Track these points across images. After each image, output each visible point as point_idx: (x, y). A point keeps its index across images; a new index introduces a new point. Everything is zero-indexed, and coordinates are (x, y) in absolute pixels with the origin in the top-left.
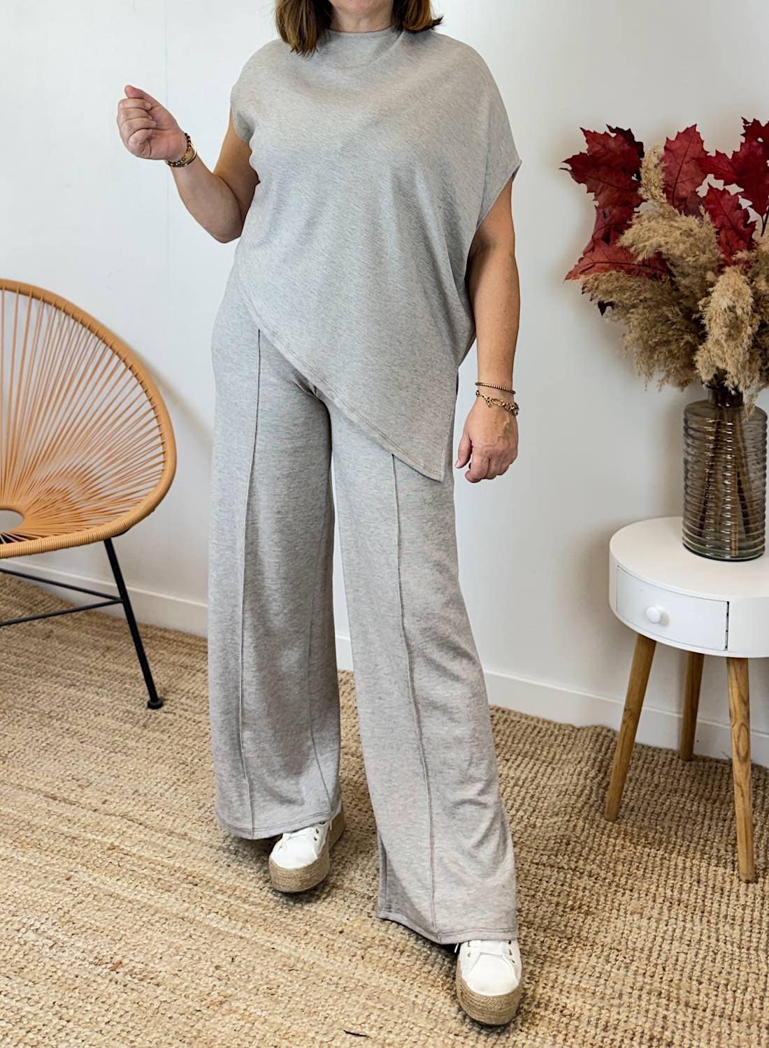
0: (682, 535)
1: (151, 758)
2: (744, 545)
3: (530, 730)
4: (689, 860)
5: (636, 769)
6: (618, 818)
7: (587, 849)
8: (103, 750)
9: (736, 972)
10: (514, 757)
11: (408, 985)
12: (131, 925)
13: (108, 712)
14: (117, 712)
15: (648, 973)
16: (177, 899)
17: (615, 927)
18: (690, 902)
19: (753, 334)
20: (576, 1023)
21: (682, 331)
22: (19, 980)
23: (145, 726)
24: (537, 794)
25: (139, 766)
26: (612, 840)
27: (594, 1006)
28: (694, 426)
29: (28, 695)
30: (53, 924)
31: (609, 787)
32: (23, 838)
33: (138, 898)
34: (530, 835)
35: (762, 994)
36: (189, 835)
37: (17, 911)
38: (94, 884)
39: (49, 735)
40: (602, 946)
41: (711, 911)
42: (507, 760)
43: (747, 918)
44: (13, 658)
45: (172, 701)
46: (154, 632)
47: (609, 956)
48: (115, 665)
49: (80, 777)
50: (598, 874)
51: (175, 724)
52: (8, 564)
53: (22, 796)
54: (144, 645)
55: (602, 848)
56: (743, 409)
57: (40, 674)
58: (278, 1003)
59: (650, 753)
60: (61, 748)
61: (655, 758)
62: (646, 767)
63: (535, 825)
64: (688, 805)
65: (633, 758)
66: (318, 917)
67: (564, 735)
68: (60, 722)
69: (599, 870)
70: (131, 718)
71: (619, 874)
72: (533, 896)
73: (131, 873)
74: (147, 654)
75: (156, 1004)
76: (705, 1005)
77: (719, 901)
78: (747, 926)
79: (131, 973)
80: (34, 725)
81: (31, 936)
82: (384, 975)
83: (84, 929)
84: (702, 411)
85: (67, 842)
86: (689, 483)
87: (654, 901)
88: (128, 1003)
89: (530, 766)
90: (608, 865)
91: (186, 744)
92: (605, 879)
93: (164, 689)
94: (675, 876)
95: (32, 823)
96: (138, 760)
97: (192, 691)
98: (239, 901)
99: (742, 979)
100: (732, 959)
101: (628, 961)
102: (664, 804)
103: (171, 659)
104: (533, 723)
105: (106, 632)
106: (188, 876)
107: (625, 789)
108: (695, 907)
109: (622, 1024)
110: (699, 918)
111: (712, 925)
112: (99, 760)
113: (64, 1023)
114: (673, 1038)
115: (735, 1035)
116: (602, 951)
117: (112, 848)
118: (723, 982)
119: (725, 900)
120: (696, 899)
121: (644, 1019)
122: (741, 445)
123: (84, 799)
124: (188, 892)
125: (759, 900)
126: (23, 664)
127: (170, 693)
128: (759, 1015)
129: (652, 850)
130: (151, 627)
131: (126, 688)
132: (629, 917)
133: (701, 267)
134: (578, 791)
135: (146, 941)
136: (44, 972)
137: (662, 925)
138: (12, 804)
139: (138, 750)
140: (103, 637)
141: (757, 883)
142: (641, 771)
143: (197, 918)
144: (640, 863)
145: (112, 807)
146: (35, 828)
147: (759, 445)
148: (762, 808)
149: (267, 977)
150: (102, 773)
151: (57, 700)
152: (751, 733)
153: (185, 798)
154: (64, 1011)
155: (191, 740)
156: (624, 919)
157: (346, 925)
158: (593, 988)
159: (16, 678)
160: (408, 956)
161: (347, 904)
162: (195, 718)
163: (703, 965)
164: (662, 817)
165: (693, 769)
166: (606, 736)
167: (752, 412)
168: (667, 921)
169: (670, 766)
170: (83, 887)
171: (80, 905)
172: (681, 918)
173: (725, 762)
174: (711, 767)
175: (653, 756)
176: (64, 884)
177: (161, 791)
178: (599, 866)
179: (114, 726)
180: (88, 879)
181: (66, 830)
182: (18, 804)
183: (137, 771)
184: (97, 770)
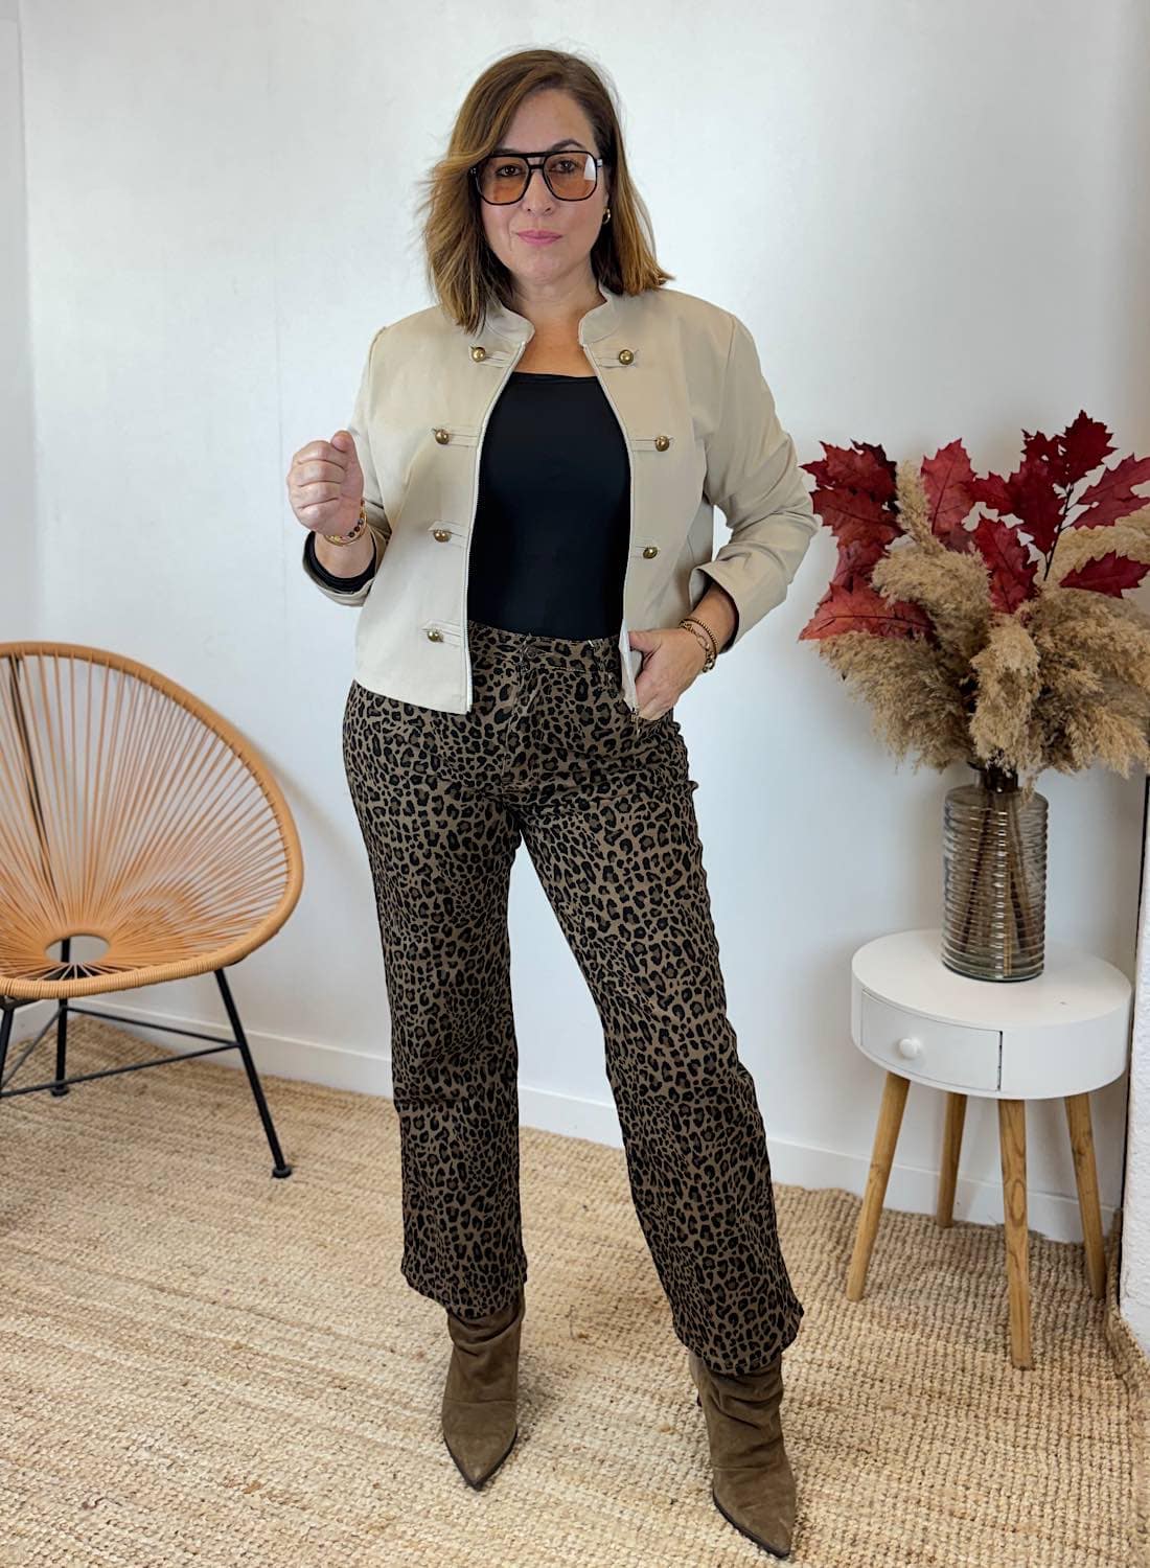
0: (942, 950)
1: (280, 1238)
2: (1017, 962)
4: (951, 1344)
5: (883, 1237)
6: (862, 1298)
7: (826, 1336)
8: (220, 1229)
9: (1011, 1474)
11: (610, 1500)
12: (265, 1437)
13: (223, 1183)
14: (234, 1184)
15: (904, 1478)
16: (321, 1406)
17: (864, 1425)
18: (954, 1394)
19: (1033, 702)
20: (818, 1537)
21: (943, 699)
22: (131, 1506)
23: (270, 1199)
25: (265, 1248)
26: (856, 1323)
27: (839, 1515)
28: (958, 816)
29: (120, 1165)
30: (171, 1440)
31: (852, 1260)
32: (126, 1338)
33: (274, 1406)
35: (1042, 1499)
36: (334, 1330)
37: (123, 1425)
38: (218, 1388)
39: (150, 1213)
40: (848, 1447)
41: (979, 1403)
43: (1023, 1411)
44: (98, 1120)
45: (303, 1167)
46: (279, 1085)
47: (855, 1459)
48: (229, 1126)
49: (193, 1262)
50: (841, 1365)
51: (308, 1196)
53: (121, 1289)
54: (266, 1099)
55: (845, 1333)
56: (1019, 796)
57: (135, 1138)
58: (454, 1526)
59: (900, 1218)
60: (166, 1229)
61: (907, 1225)
62: (895, 1235)
64: (948, 1279)
65: (878, 1227)
67: (793, 1199)
68: (163, 1197)
69: (840, 1358)
70: (252, 1190)
71: (867, 1361)
73: (263, 1376)
74: (270, 1110)
75: (304, 1531)
76: (973, 1514)
77: (989, 1392)
78: (1023, 1420)
79: (270, 1495)
80: (130, 1202)
81: (145, 1455)
82: (581, 1488)
83: (208, 1445)
84: (967, 798)
85: (182, 1341)
86: (950, 887)
87: (910, 1394)
88: (268, 1532)
90: (852, 1351)
91: (324, 1219)
92: (849, 1367)
93: (293, 1153)
94: (935, 1364)
95: (136, 1320)
96: (264, 1240)
97: (327, 1155)
98: (399, 1407)
99: (1018, 1482)
100: (1005, 1459)
101: (880, 1464)
102: (918, 1279)
103: (300, 1118)
105: (215, 1085)
106: (334, 1378)
108: (960, 1399)
109: (873, 1537)
110: (964, 1412)
111: (980, 1421)
112: (215, 1242)
113: (190, 1556)
114: (935, 1552)
115: (1010, 1548)
116: (848, 1454)
117: (238, 1347)
118: (995, 1486)
120: (961, 1390)
121: (900, 1532)
122: (1015, 839)
123: (199, 1290)
124: (335, 1397)
125: (1037, 1390)
127: (299, 1159)
128: (1039, 1524)
129: (906, 1335)
130: (272, 1077)
131: (244, 1154)
132: (880, 1413)
133: (965, 617)
135: (287, 1457)
136: (162, 1496)
137: (921, 1424)
138: (110, 1297)
140: (211, 1092)
141: (1034, 1369)
142: (889, 1241)
143: (348, 1428)
144: (891, 1350)
145: (235, 1298)
146: (140, 1326)
147: (1038, 840)
148: (1039, 1282)
149: (439, 1496)
150: (220, 1258)
151: (158, 1171)
152: (1028, 1193)
153: (327, 1284)
154: (190, 1541)
155: (328, 1215)
156: (873, 1415)
158: (838, 1494)
159: (103, 1145)
160: (611, 1466)
162: (334, 1187)
163: (970, 1467)
164: (917, 1292)
165: (953, 1237)
166: (845, 1201)
167: (1030, 799)
168: (926, 1417)
169: (925, 1233)
170: (205, 1392)
171: (203, 1416)
172: (942, 1412)
173: (991, 1229)
174: (974, 1235)
175: (903, 1222)
176: (181, 1391)
177: (295, 1278)
178: (842, 1353)
179: (230, 1201)
180: (210, 1383)
181: (179, 1327)
182: (117, 1297)
183: (264, 1254)
184: (213, 1253)
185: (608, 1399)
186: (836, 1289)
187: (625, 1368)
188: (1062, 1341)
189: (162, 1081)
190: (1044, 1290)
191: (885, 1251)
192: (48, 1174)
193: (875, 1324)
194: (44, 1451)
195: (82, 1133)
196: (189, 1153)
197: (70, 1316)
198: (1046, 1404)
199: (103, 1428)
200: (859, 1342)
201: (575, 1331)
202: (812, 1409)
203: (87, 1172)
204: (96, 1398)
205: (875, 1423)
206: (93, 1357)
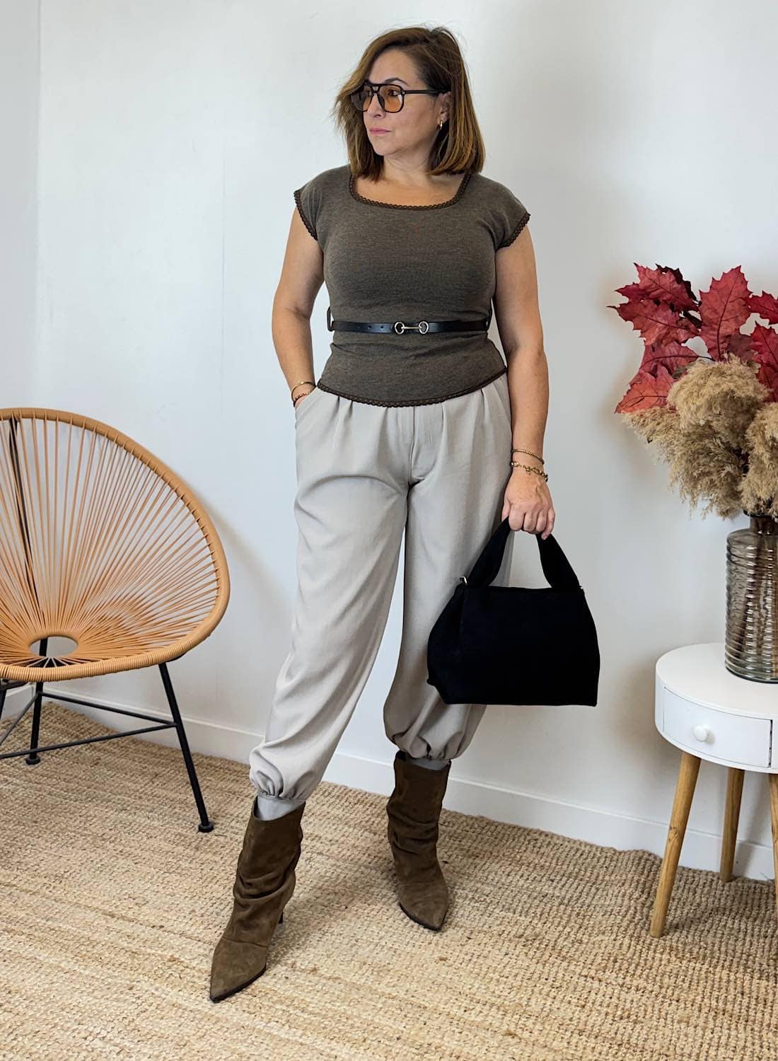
0: (725, 658)
3: (573, 852)
4: (733, 973)
5: (678, 889)
6: (664, 935)
7: (633, 965)
8: (157, 870)
10: (558, 878)
12: (194, 1032)
13: (160, 835)
14: (169, 835)
16: (237, 1009)
17: (664, 1034)
18: (735, 1012)
21: (724, 462)
23: (197, 848)
24: (582, 912)
25: (193, 885)
26: (658, 955)
28: (737, 553)
29: (80, 819)
30: (119, 1032)
31: (654, 905)
32: (84, 953)
34: (577, 950)
37: (82, 1020)
38: (157, 993)
39: (103, 856)
40: (652, 1051)
41: (755, 1020)
42: (552, 881)
44: (63, 784)
45: (222, 824)
46: (201, 760)
48: (164, 791)
49: (136, 896)
50: (645, 988)
51: (226, 846)
53: (80, 914)
55: (648, 966)
57: (93, 798)
59: (691, 874)
60: (115, 869)
61: (697, 879)
62: (687, 887)
63: (581, 941)
64: (730, 922)
66: (375, 1025)
67: (606, 857)
68: (113, 844)
69: (645, 984)
70: (183, 841)
71: (666, 986)
72: (583, 1006)
73: (191, 984)
77: (763, 1011)
80: (88, 847)
81: (99, 1043)
83: (149, 1036)
84: (744, 539)
85: (128, 956)
87: (700, 1011)
89: (575, 885)
90: (654, 978)
92: (652, 991)
93: (215, 813)
94: (720, 989)
95: (91, 939)
96: (192, 879)
97: (241, 815)
98: (298, 1011)
102: (706, 922)
103: (219, 785)
104: (576, 846)
105: (154, 759)
107: (669, 908)
110: (743, 1026)
111: (755, 1033)
112: (154, 880)
117: (173, 959)
119: (768, 1010)
120: (741, 1009)
123: (142, 916)
124: (247, 1002)
126: (72, 790)
127: (220, 818)
129: (697, 965)
131: (176, 813)
132: (676, 1026)
134: (623, 911)
135: (210, 1048)
137: (708, 1032)
138: (72, 921)
139: (191, 870)
140: (151, 764)
142: (683, 891)
143: (258, 1027)
144: (686, 976)
146: (95, 944)
150: (158, 892)
151: (109, 824)
156: (671, 1027)
157: (402, 1032)
159: (66, 803)
161: (404, 1013)
164: (706, 933)
165: (733, 888)
166: (647, 860)
168: (713, 1030)
169: (711, 886)
170: (146, 996)
171: (144, 1014)
172: (726, 1026)
173: (762, 883)
174: (749, 888)
175: (693, 877)
176: (127, 994)
177: (217, 910)
178: (646, 980)
179: (166, 849)
180: (150, 989)
181: (126, 945)
182: (77, 921)
183: (192, 890)
184: (152, 889)
185: (463, 1009)
187: (477, 986)
189: (110, 755)
191: (680, 899)
192: (24, 825)
193: (673, 955)
194: (20, 1039)
195: (49, 794)
196: (133, 810)
197: (41, 935)
199: (67, 1022)
200: (660, 971)
201: (436, 956)
202: (623, 1021)
203: (53, 823)
204: (61, 998)
205: (672, 1033)
206: (58, 966)
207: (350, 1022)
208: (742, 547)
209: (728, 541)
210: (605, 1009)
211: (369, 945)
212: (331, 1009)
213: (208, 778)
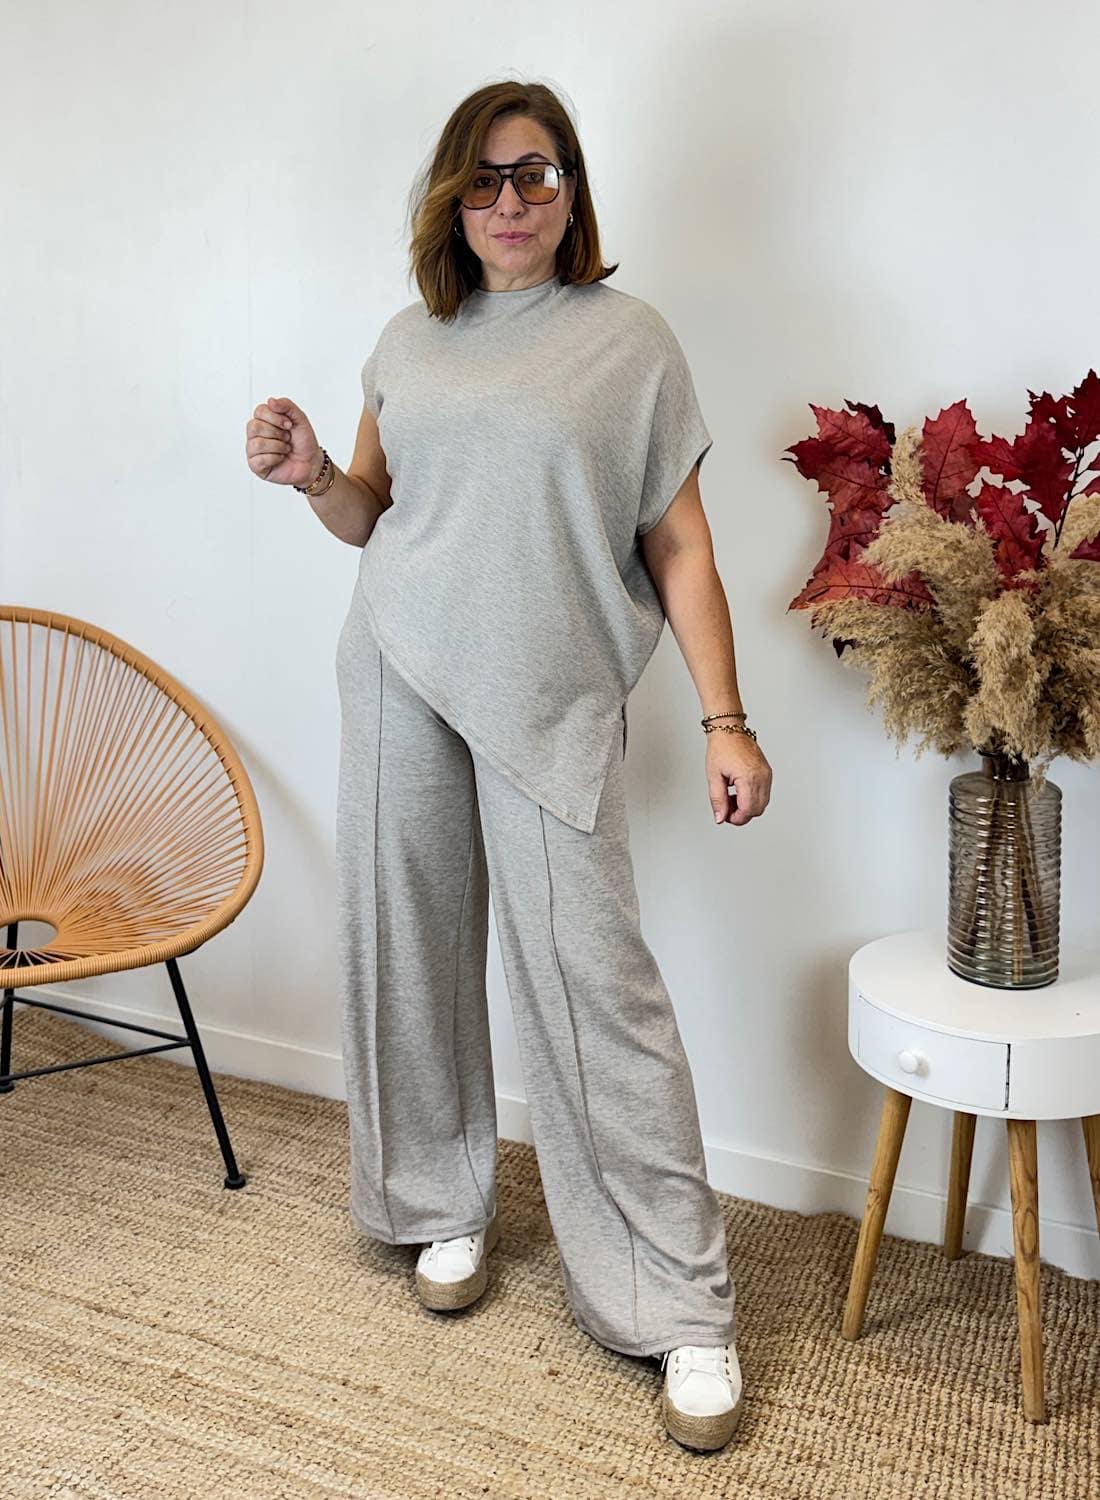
0: (947, 954)
1: (229, 1255)
2: (1031, 967)
3: (740, 1217)
4: (956, 1393)
5: (884, 1269)
6: (859, 1338)
7: (818, 1378)
8: (164, 1244)
12: (202, 1480)
13: (172, 1193)
14: (183, 1194)
16: (264, 1445)
17: (858, 1484)
18: (958, 1451)
19: (1042, 683)
21: (946, 678)
23: (221, 1212)
24: (751, 1306)
25: (212, 1265)
26: (852, 1367)
28: (963, 807)
29: (64, 1170)
30: (97, 1479)
31: (850, 1293)
32: (57, 1363)
33: (212, 1443)
36: (281, 1359)
37: (48, 1462)
38: (153, 1424)
39: (92, 1224)
41: (987, 1462)
43: (1036, 1472)
44: (43, 1121)
45: (258, 1178)
46: (234, 1086)
48: (181, 1131)
49: (134, 1281)
50: (834, 1412)
51: (262, 1210)
52: (35, 992)
53: (55, 1308)
54: (220, 1103)
55: (839, 1379)
56: (1030, 784)
57: (81, 1141)
59: (904, 1249)
60: (107, 1242)
61: (911, 1255)
62: (898, 1266)
63: (747, 1346)
64: (955, 1318)
65: (880, 1256)
66: (455, 1470)
67: (787, 1225)
68: (106, 1207)
69: (834, 1407)
70: (202, 1201)
71: (862, 1412)
72: (747, 1442)
73: (202, 1410)
74: (224, 1114)
77: (998, 1449)
78: (1035, 1482)
80: (72, 1211)
83: (138, 1486)
84: (972, 787)
85: (116, 1368)
86: (956, 884)
87: (910, 1449)
89: (741, 1267)
90: (847, 1401)
91: (278, 1236)
92: (844, 1418)
93: (247, 1162)
94: (937, 1416)
95: (68, 1343)
96: (212, 1257)
97: (285, 1165)
98: (348, 1448)
102: (922, 1318)
103: (257, 1122)
104: (744, 1209)
105: (168, 1085)
106: (279, 1414)
107: (869, 1298)
108: (965, 1456)
110: (970, 1471)
111: (988, 1481)
112: (159, 1258)
117: (178, 1375)
119: (1005, 1447)
120: (966, 1446)
122: (1026, 832)
123: (139, 1311)
124: (279, 1435)
125: (1051, 1448)
126: (56, 1129)
127: (255, 1168)
129: (907, 1380)
130: (230, 1077)
131: (195, 1162)
132: (876, 1471)
133: (972, 591)
134: (806, 1300)
137: (921, 1481)
138: (42, 1317)
139: (213, 1245)
140: (165, 1092)
141: (1048, 1423)
142: (891, 1273)
143: (292, 1471)
144: (890, 1397)
145: (177, 1321)
146: (72, 1350)
147: (1052, 833)
148: (1055, 1323)
150: (163, 1275)
152: (1040, 1222)
153: (277, 1309)
155: (283, 1231)
156: (869, 1473)
157: (492, 1480)
159: (46, 1148)
161: (494, 1452)
162: (290, 1201)
164: (920, 1335)
165: (962, 1269)
166: (843, 1226)
167: (1042, 789)
168: (928, 1476)
169: (930, 1266)
170: (138, 1427)
171: (134, 1453)
172: (946, 1471)
173: (1003, 1261)
174: (985, 1268)
175: (907, 1252)
176: (111, 1424)
177: (244, 1301)
178: (835, 1401)
179: (179, 1213)
180: (144, 1417)
181: (115, 1352)
182: (50, 1317)
183: (211, 1273)
184: (157, 1271)
185: (578, 1446)
186: (832, 1327)
187: (598, 1410)
188: (1080, 1391)
189: (110, 1079)
190: (1061, 1334)
193: (873, 1367)
195: (24, 1135)
196: (137, 1158)
198: (1060, 1464)
199: (26, 1465)
200: (854, 1389)
201: (545, 1368)
202: (801, 1464)
203: (27, 1177)
204: (20, 1430)
205: (870, 1481)
206: (20, 1384)
207: (420, 1465)
208: (970, 798)
209: (951, 791)
210: (777, 1447)
211: (450, 1354)
212: (393, 1446)
213: (243, 1112)
